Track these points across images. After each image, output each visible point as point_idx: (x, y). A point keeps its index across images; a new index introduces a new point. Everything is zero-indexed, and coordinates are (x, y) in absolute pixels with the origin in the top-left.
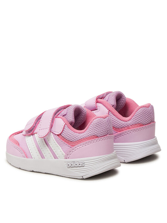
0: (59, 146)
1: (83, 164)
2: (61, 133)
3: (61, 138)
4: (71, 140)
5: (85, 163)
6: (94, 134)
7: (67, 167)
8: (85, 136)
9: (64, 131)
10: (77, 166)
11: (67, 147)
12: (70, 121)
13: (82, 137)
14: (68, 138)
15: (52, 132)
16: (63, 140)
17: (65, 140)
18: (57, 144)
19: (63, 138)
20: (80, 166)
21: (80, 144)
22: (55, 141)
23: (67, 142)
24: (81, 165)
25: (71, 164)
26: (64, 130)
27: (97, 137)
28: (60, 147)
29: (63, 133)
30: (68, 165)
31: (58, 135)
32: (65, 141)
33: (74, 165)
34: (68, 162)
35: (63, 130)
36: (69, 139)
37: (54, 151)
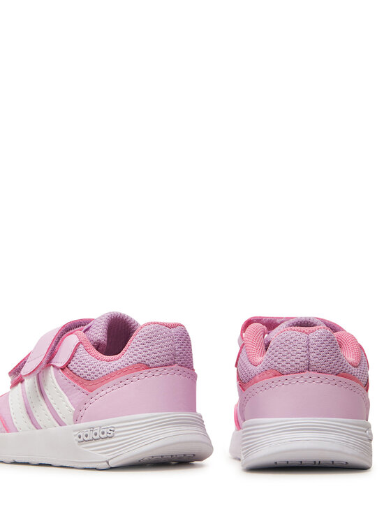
0: (65, 395)
1: (110, 432)
2: (69, 362)
3: (68, 375)
4: (88, 377)
5: (116, 430)
6: (139, 360)
7: (76, 442)
8: (120, 365)
9: (74, 358)
10: (97, 437)
11: (79, 394)
12: (95, 340)
13: (112, 369)
14: (82, 371)
15: (54, 366)
16: (72, 378)
17: (76, 378)
18: (60, 390)
19: (72, 375)
20: (105, 435)
21: (106, 385)
22: (57, 384)
23: (80, 384)
24: (106, 433)
25: (85, 434)
26: (76, 354)
27: (147, 367)
28: (66, 397)
29: (72, 363)
30: (80, 437)
31: (62, 369)
32: (76, 381)
33: (91, 435)
34: (79, 430)
35: (72, 356)
36: (85, 374)
37: (54, 406)
